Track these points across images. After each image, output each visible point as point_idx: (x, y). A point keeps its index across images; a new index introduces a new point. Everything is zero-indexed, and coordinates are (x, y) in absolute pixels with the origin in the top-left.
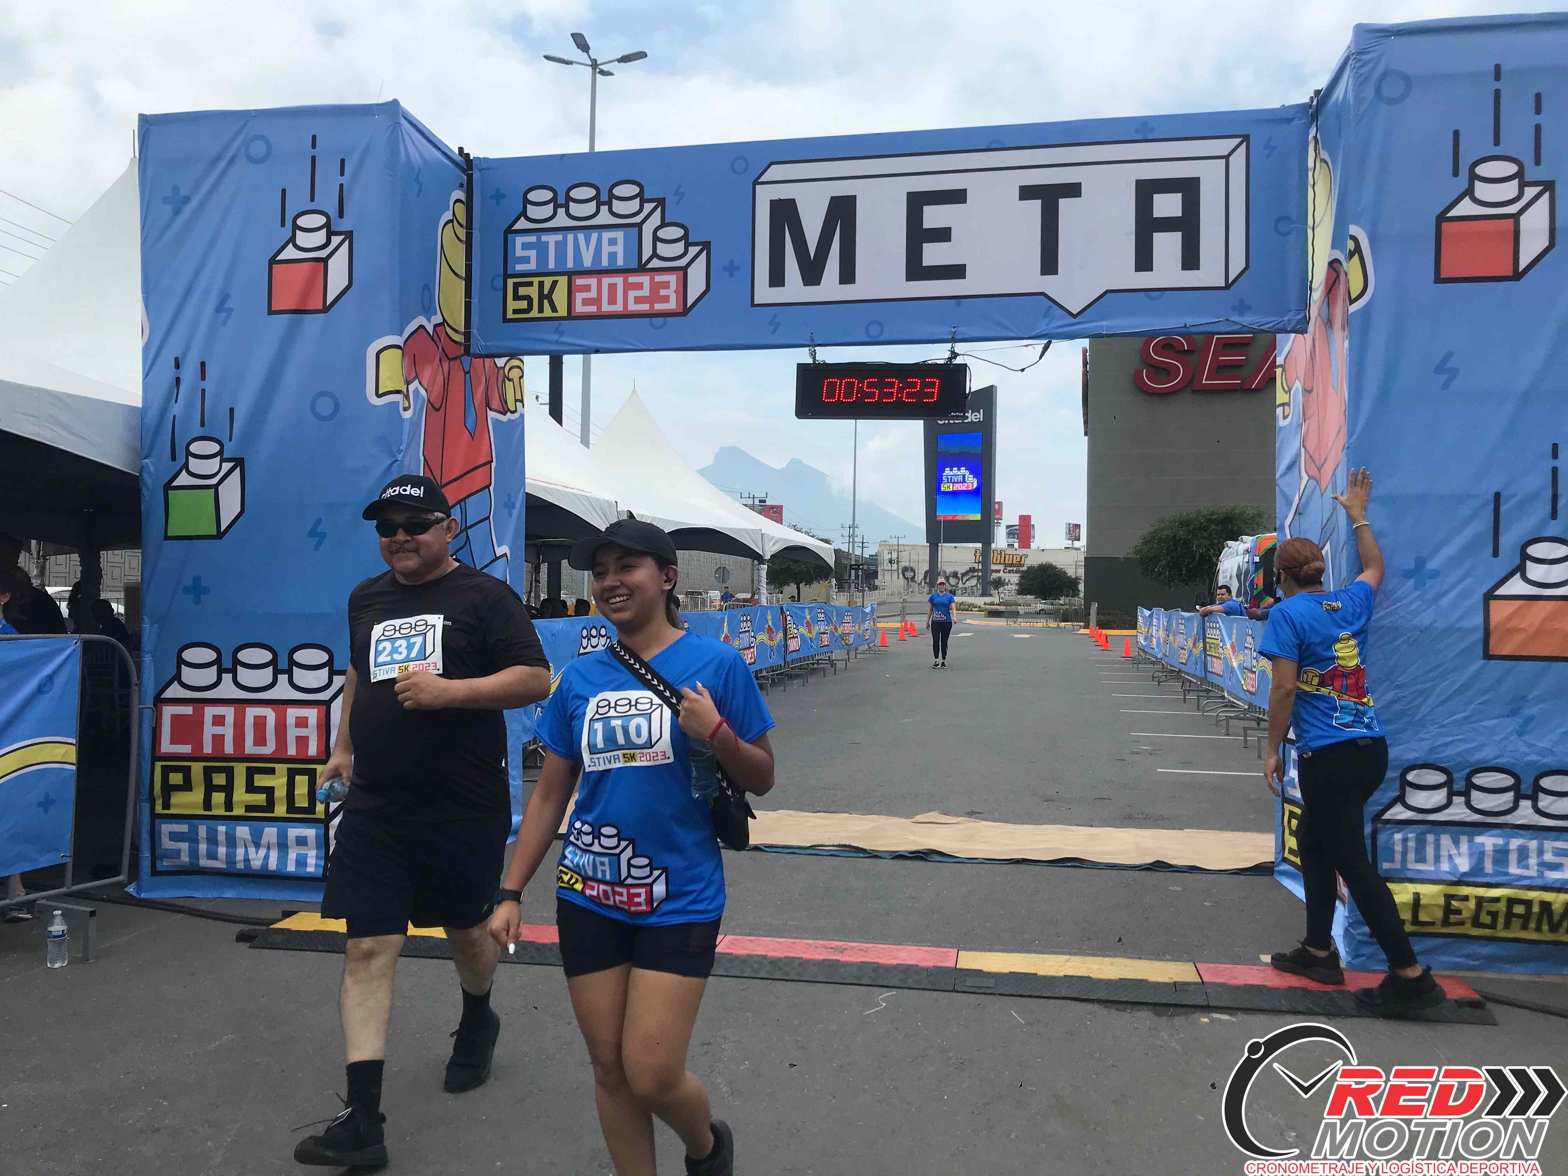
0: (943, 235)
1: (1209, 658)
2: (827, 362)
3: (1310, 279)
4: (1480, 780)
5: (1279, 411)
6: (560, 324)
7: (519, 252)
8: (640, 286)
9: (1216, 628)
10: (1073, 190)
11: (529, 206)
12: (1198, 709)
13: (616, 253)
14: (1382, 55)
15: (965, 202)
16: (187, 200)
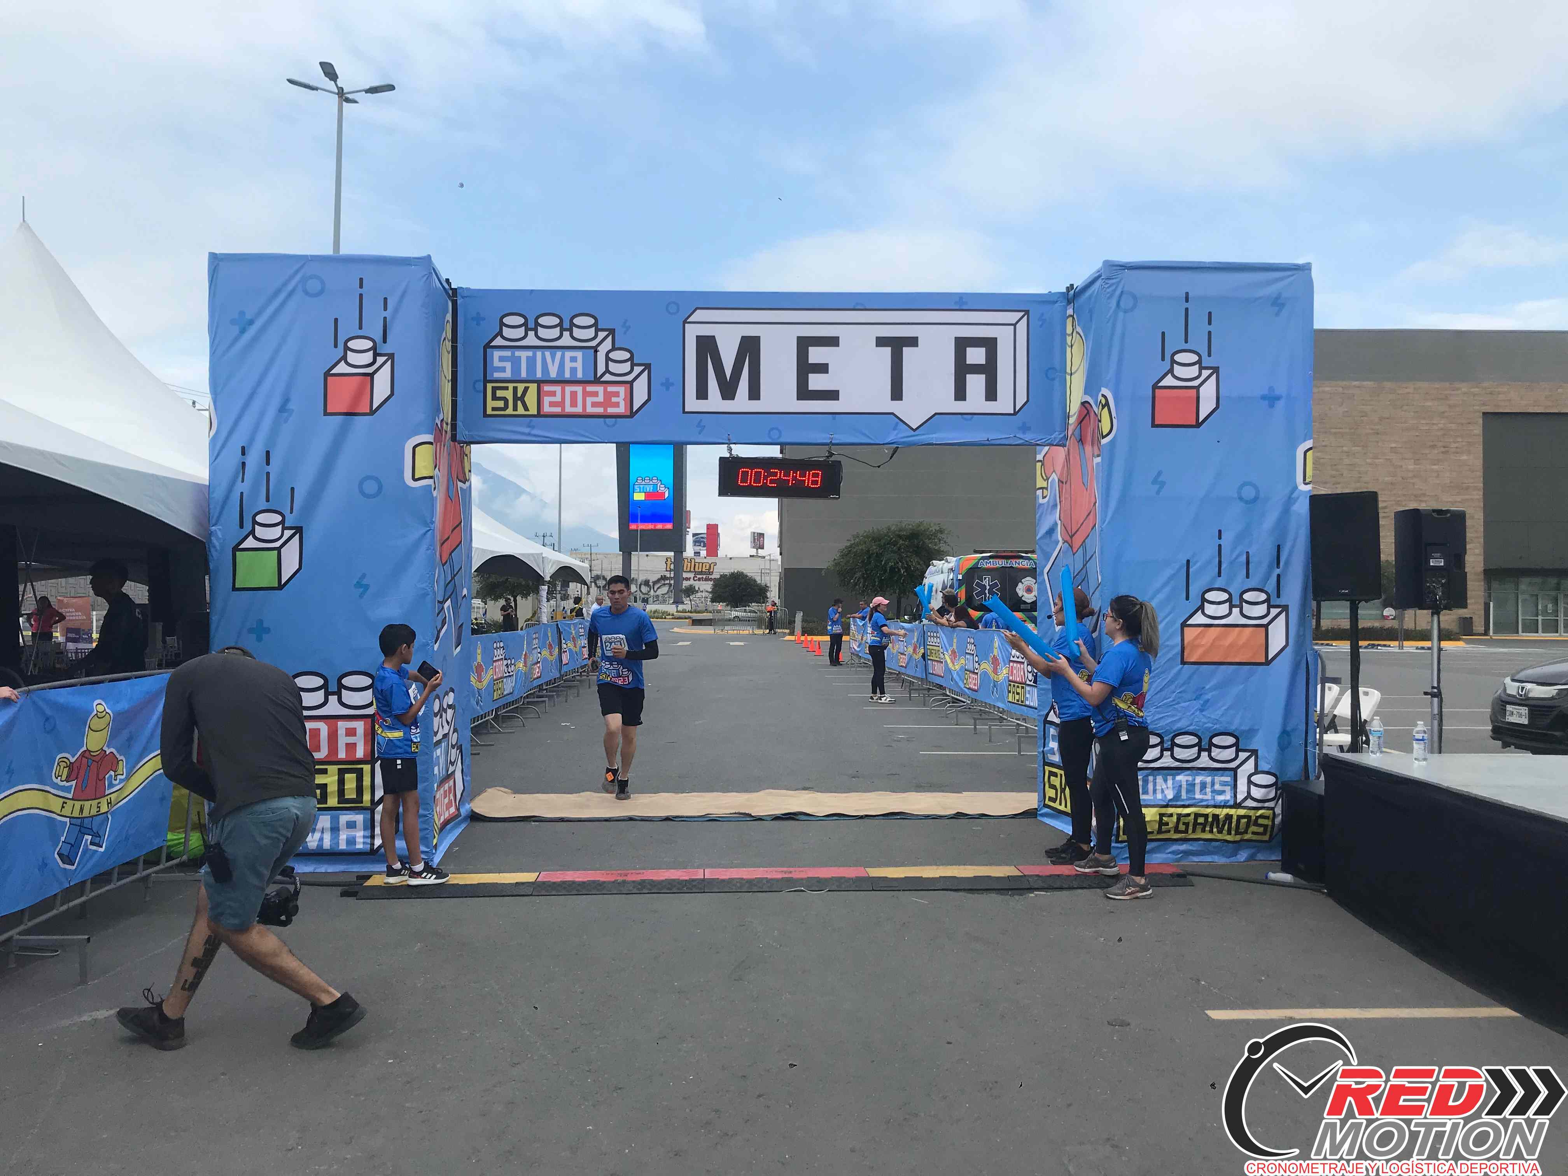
0: (823, 368)
1: (929, 662)
2: (740, 455)
3: (1068, 411)
4: (1179, 740)
5: (1039, 492)
6: (531, 420)
7: (496, 363)
8: (596, 394)
9: (937, 637)
10: (913, 342)
11: (504, 327)
12: (924, 705)
13: (576, 368)
14: (1120, 282)
15: (838, 346)
16: (251, 322)
